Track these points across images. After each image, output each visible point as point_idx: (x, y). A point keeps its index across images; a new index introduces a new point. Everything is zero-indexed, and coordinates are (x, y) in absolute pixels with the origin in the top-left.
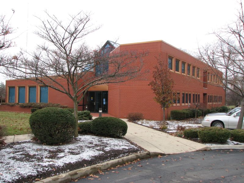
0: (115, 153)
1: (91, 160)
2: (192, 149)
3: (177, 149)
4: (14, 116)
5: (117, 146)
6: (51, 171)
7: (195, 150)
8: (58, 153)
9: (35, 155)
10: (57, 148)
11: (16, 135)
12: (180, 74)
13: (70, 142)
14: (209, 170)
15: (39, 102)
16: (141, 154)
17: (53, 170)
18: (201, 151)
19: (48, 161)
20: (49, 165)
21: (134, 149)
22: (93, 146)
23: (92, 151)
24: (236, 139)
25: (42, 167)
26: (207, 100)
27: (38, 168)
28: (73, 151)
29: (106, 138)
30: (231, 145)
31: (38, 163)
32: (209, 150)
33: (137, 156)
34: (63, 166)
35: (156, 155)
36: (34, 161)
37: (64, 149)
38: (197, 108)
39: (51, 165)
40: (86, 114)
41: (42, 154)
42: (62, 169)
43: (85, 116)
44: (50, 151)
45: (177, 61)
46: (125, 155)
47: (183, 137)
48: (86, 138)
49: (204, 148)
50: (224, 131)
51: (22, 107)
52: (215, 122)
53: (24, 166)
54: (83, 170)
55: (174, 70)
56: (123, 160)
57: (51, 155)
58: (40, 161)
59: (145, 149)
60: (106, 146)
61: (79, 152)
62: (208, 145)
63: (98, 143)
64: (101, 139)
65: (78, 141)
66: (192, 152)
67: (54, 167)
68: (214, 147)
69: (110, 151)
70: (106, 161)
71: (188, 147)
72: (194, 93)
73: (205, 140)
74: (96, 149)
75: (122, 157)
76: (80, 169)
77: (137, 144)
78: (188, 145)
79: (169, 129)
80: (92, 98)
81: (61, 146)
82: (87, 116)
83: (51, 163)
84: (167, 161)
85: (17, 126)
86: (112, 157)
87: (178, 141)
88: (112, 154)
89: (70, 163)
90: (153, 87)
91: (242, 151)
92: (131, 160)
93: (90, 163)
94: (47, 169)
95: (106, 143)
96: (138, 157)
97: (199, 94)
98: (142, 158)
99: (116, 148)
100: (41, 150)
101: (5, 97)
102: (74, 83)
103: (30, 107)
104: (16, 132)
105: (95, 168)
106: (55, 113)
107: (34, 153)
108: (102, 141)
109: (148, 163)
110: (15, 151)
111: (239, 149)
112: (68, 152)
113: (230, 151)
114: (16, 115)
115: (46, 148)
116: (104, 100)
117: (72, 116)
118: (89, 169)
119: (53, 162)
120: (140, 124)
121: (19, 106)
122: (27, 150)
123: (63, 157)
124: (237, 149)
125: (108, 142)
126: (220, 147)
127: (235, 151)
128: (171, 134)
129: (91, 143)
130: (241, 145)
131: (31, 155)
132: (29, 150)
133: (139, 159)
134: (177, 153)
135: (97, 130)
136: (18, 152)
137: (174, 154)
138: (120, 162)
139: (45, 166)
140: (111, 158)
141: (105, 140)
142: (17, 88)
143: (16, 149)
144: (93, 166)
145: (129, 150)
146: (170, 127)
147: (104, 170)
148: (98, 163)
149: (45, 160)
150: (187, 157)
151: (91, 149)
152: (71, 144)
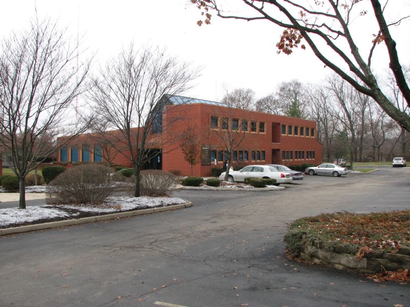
26: (281, 156)
97: (263, 150)
116: (159, 158)
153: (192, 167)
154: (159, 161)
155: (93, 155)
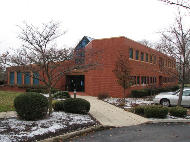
0: (76, 127)
1: (56, 132)
2: (138, 122)
3: (126, 123)
4: (12, 95)
5: (79, 121)
6: (23, 141)
7: (140, 123)
8: (32, 127)
9: (15, 129)
10: (33, 123)
11: (8, 111)
12: (140, 61)
13: (45, 117)
14: (144, 140)
15: (32, 83)
16: (96, 128)
17: (25, 141)
18: (144, 125)
19: (22, 134)
20: (22, 137)
21: (92, 123)
22: (61, 121)
23: (59, 125)
24: (174, 115)
25: (16, 138)
26: (163, 81)
27: (14, 139)
28: (44, 125)
29: (74, 114)
30: (170, 119)
31: (14, 136)
32: (151, 123)
33: (92, 128)
34: (33, 138)
35: (108, 128)
36: (13, 133)
37: (38, 123)
38: (152, 88)
39: (24, 136)
40: (66, 94)
41: (20, 128)
42: (32, 140)
43: (65, 95)
44: (27, 125)
45: (137, 52)
46: (84, 128)
47: (134, 112)
48: (58, 114)
49: (147, 122)
50: (164, 108)
51: (19, 87)
52: (163, 100)
53: (4, 138)
54: (47, 140)
55: (134, 59)
56: (80, 132)
57: (26, 129)
58: (17, 134)
59: (101, 123)
60: (70, 121)
61: (48, 126)
62: (151, 120)
63: (65, 118)
64: (69, 115)
65: (50, 117)
66: (138, 125)
67: (26, 138)
68: (155, 121)
69: (72, 125)
70: (67, 133)
71: (136, 121)
72: (151, 76)
73: (149, 115)
74: (62, 124)
75: (81, 129)
76: (46, 140)
77: (96, 119)
78: (135, 119)
79: (126, 106)
80: (72, 80)
81: (36, 122)
82: (66, 95)
83: (25, 135)
84: (115, 133)
85: (11, 104)
86: (73, 130)
87: (129, 116)
88: (73, 128)
89: (39, 135)
90: (115, 73)
91: (177, 124)
92: (88, 132)
93: (55, 134)
94: (20, 140)
95: (72, 118)
96: (93, 130)
97: (155, 76)
98: (97, 130)
99: (78, 122)
100: (20, 124)
101: (7, 80)
102: (49, 73)
103: (25, 87)
104: (9, 109)
105: (57, 139)
106: (32, 97)
107: (15, 127)
108: (69, 117)
109: (100, 134)
110: (1, 125)
111: (175, 123)
112: (40, 126)
113: (168, 124)
114: (14, 94)
115: (25, 123)
116: (82, 82)
117: (45, 99)
118: (52, 140)
119: (27, 134)
120: (106, 101)
121: (17, 86)
122: (10, 124)
123: (35, 130)
124: (173, 123)
125: (74, 118)
126: (159, 121)
127: (172, 124)
128: (126, 110)
129: (60, 119)
130: (177, 119)
131: (12, 128)
132: (12, 124)
133: (94, 131)
134: (126, 126)
135: (67, 108)
136: (3, 126)
137: (123, 127)
138: (78, 134)
139: (20, 138)
140: (71, 131)
141: (72, 116)
142: (16, 73)
143: (2, 124)
144: (56, 137)
145: (88, 124)
146: (129, 104)
147: (65, 140)
148: (60, 135)
149: (21, 132)
150: (132, 129)
151: (58, 123)
152: (44, 119)
153: (124, 90)
154: (82, 84)
155: (32, 78)
